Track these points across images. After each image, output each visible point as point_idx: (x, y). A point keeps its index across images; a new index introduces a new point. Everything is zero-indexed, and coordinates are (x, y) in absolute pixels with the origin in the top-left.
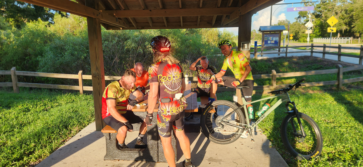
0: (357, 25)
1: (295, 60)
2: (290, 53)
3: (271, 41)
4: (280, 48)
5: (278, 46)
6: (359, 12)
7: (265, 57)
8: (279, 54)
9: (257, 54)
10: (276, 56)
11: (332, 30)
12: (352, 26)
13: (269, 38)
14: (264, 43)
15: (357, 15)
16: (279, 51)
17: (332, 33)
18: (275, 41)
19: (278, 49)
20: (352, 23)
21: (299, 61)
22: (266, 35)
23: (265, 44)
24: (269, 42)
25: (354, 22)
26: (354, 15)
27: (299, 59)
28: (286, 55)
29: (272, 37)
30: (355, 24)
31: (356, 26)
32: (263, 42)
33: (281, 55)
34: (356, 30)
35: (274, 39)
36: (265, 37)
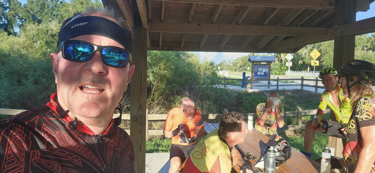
0: (325, 59)
1: (289, 93)
2: (281, 85)
3: (261, 72)
4: (269, 80)
5: (267, 78)
6: (326, 47)
7: (256, 90)
8: (269, 87)
9: (249, 86)
10: (266, 88)
11: (316, 64)
12: (321, 60)
13: (259, 69)
14: (254, 74)
15: (325, 50)
16: (269, 83)
17: (316, 66)
18: (265, 73)
19: (267, 82)
20: (321, 57)
21: (294, 95)
22: (256, 66)
23: (254, 76)
24: (259, 73)
25: (323, 57)
26: (322, 49)
27: (293, 93)
28: (277, 88)
29: (262, 68)
30: (324, 58)
31: (324, 61)
32: (252, 73)
33: (272, 88)
34: (324, 65)
35: (264, 70)
36: (255, 67)
